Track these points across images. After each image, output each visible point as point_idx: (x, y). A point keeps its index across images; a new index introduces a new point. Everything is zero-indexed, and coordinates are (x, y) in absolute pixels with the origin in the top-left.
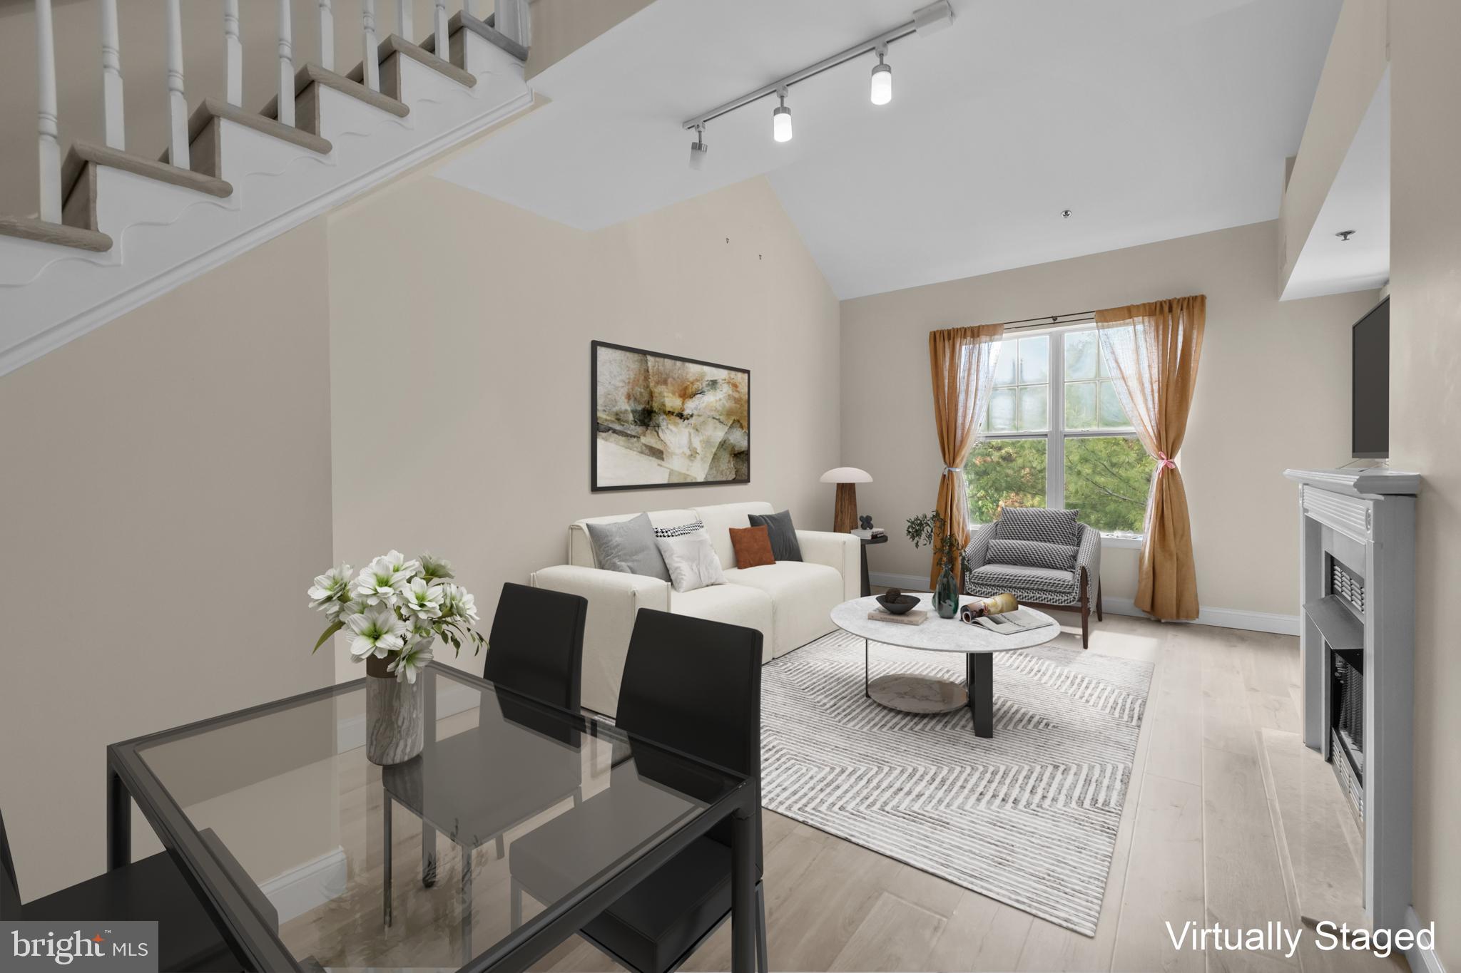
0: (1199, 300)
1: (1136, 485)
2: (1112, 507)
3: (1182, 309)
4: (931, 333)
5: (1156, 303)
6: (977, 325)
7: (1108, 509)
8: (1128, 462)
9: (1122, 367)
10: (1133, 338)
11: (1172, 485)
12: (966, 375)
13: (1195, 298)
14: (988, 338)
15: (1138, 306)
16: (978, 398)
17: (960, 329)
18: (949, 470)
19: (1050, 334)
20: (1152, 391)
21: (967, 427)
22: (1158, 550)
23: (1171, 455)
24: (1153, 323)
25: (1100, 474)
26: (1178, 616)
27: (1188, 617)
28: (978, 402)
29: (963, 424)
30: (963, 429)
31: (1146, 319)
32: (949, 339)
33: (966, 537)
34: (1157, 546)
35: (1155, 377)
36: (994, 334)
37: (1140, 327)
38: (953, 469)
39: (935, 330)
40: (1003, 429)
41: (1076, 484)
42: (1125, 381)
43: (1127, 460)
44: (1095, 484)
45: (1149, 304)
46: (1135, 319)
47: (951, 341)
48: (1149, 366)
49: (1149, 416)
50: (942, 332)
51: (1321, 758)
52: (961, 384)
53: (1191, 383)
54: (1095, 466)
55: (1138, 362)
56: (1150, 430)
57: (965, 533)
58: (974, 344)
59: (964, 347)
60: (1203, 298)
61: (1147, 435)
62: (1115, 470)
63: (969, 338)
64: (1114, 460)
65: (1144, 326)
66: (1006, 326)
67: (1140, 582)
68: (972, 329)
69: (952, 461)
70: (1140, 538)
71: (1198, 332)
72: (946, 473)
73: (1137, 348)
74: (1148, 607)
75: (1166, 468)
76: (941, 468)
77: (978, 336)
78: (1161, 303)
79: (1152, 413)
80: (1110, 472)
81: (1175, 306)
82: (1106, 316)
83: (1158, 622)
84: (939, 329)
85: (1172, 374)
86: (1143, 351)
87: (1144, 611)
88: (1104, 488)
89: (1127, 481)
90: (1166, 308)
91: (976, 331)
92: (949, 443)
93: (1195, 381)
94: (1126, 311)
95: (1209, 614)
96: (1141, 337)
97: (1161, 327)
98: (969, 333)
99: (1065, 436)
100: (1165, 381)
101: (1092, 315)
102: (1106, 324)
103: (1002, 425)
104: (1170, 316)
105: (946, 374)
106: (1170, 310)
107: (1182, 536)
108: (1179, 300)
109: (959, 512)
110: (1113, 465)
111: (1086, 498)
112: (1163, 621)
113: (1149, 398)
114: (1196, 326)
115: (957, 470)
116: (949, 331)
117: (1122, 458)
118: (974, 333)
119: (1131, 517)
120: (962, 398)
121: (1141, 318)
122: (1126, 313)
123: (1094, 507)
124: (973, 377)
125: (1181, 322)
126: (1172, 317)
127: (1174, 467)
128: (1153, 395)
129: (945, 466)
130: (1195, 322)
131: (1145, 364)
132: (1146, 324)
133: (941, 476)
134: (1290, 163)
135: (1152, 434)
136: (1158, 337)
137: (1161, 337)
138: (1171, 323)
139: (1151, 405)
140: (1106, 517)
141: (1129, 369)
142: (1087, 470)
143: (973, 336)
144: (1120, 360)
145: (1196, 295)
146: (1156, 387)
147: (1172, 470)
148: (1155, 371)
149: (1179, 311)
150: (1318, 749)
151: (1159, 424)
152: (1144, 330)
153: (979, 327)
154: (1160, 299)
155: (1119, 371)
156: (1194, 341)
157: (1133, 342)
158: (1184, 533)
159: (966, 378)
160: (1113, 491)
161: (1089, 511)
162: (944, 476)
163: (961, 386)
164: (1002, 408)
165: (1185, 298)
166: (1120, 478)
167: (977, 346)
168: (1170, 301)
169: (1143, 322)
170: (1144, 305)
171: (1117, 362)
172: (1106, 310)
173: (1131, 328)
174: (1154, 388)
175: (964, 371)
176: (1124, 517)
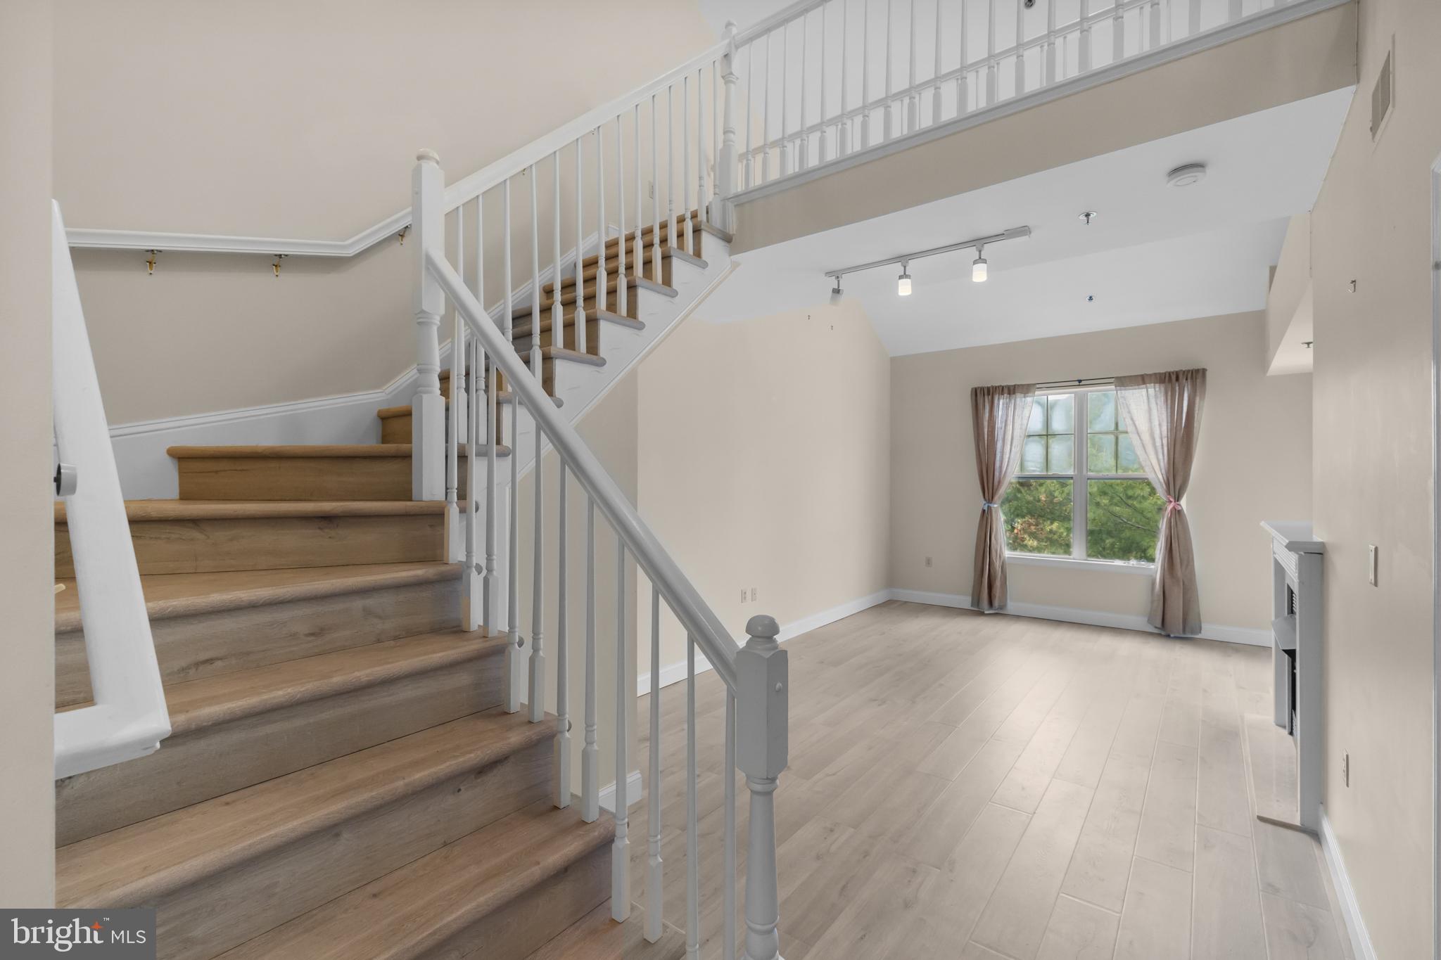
0: (1201, 373)
1: (1149, 515)
2: (1127, 534)
3: (1187, 379)
4: (972, 389)
5: (1165, 373)
6: (1014, 384)
7: (1123, 535)
8: (1143, 496)
9: (1137, 423)
10: (1146, 401)
11: (1178, 523)
12: (1003, 425)
13: (1197, 371)
14: (1023, 395)
15: (1150, 375)
16: (1014, 445)
17: (999, 387)
18: (988, 506)
19: (1075, 393)
20: (1162, 445)
21: (1004, 469)
22: (1167, 576)
23: (1178, 499)
24: (1163, 389)
25: (1116, 505)
26: (1184, 631)
27: (1192, 633)
28: (1013, 449)
29: (1001, 467)
30: (1001, 471)
31: (1157, 385)
32: (989, 394)
33: (1003, 563)
34: (1167, 573)
35: (1165, 433)
36: (1028, 393)
37: (1151, 391)
38: (991, 505)
39: (976, 386)
40: (1034, 471)
41: (1094, 513)
42: (1139, 436)
43: (1142, 494)
44: (1113, 514)
45: (1160, 374)
46: (1148, 385)
47: (990, 397)
48: (1160, 425)
49: (1159, 465)
50: (982, 389)
51: (1285, 732)
52: (999, 434)
53: (1195, 440)
54: (1112, 498)
55: (1150, 420)
56: (1160, 477)
57: (1002, 559)
58: (1010, 399)
59: (1001, 403)
60: (1204, 371)
61: (1157, 481)
62: (1130, 502)
63: (1005, 395)
64: (1130, 493)
65: (1155, 391)
66: (1038, 386)
67: (1152, 602)
68: (1009, 387)
69: (990, 498)
70: (1152, 566)
71: (1200, 399)
72: (986, 508)
73: (1150, 409)
74: (1159, 625)
75: (1174, 507)
76: (981, 504)
77: (1014, 393)
78: (1169, 373)
79: (1162, 464)
80: (1126, 503)
81: (1181, 376)
82: (1123, 382)
83: (1168, 636)
84: (981, 386)
85: (1178, 433)
86: (1155, 412)
87: (1156, 627)
88: (1119, 517)
89: (1141, 512)
90: (1174, 377)
91: (1012, 388)
92: (988, 481)
93: (1197, 438)
94: (1140, 379)
95: (1209, 630)
96: (1153, 401)
97: (1169, 394)
98: (1006, 390)
99: (1088, 479)
100: (1173, 437)
101: (1112, 380)
102: (1122, 388)
103: (1034, 467)
104: (1177, 385)
105: (986, 424)
106: (1177, 379)
107: (1187, 566)
108: (1184, 372)
109: (997, 543)
110: (1129, 497)
111: (1102, 525)
112: (1172, 636)
113: (1160, 451)
114: (1198, 394)
115: (995, 506)
116: (988, 389)
117: (1138, 492)
118: (1011, 390)
119: (1145, 544)
120: (999, 445)
121: (1152, 385)
122: (1142, 380)
123: (1110, 534)
124: (1010, 427)
125: (1186, 389)
126: (1179, 386)
127: (1180, 508)
128: (1163, 448)
129: (984, 502)
130: (1198, 391)
131: (1156, 423)
132: (1157, 389)
133: (980, 512)
134: (1273, 270)
135: (1162, 481)
136: (1167, 401)
137: (1169, 402)
138: (1177, 388)
139: (1161, 457)
140: (1121, 542)
141: (1143, 426)
142: (1105, 501)
143: (1009, 394)
144: (1135, 418)
145: (1199, 368)
146: (1165, 441)
147: (1179, 511)
148: (1164, 428)
149: (1184, 381)
150: (1284, 727)
151: (1168, 472)
152: (1156, 395)
153: (1015, 386)
154: (1169, 371)
155: (1134, 428)
156: (1197, 406)
157: (1146, 404)
158: (1188, 562)
159: (1003, 428)
160: (1128, 520)
161: (1104, 536)
162: (984, 511)
163: (999, 433)
164: (1035, 452)
165: (1189, 371)
166: (1135, 509)
167: (1013, 401)
168: (1177, 372)
169: (1155, 388)
170: (1155, 374)
171: (1132, 419)
172: (1124, 377)
173: (1144, 391)
174: (1164, 442)
175: (1001, 422)
176: (1137, 543)
